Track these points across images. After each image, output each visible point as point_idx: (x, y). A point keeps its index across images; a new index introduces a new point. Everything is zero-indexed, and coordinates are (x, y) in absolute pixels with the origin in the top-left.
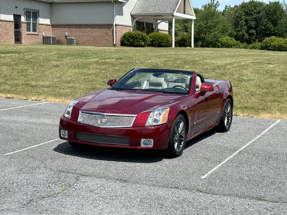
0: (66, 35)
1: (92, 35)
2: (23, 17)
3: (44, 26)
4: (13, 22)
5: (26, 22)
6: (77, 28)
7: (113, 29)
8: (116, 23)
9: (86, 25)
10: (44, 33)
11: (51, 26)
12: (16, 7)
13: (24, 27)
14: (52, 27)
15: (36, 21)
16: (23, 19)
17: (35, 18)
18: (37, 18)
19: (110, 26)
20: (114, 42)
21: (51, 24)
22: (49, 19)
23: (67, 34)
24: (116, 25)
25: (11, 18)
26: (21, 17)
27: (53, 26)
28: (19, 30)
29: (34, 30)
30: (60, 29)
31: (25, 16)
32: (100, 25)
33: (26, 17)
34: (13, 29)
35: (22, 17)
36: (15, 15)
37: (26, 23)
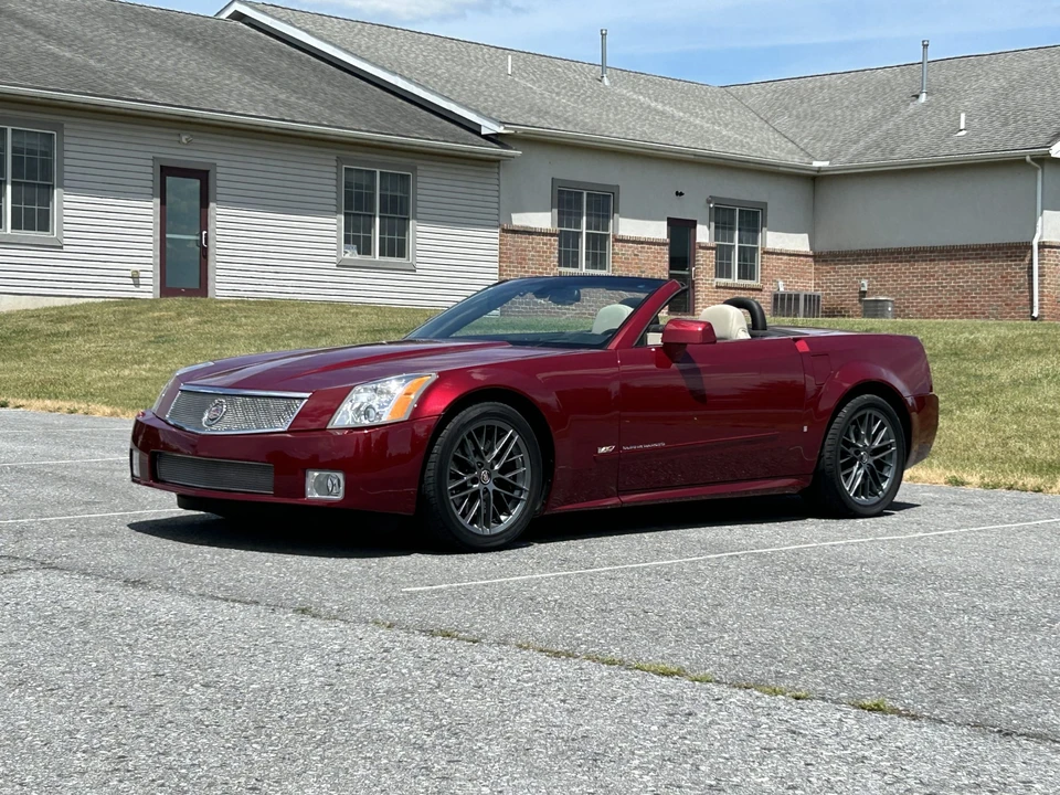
0: (863, 289)
1: (953, 287)
2: (705, 227)
3: (785, 257)
4: (664, 244)
5: (713, 244)
6: (901, 262)
7: (1032, 260)
8: (1041, 237)
9: (932, 250)
10: (781, 283)
11: (811, 259)
12: (677, 193)
13: (705, 262)
14: (815, 262)
15: (755, 242)
16: (703, 234)
17: (748, 231)
18: (756, 232)
19: (1018, 251)
20: (1032, 308)
21: (811, 253)
22: (806, 235)
23: (866, 285)
24: (1042, 246)
25: (658, 230)
26: (695, 227)
27: (818, 257)
28: (687, 273)
29: (747, 272)
30: (844, 269)
31: (713, 224)
32: (984, 249)
33: (716, 227)
34: (664, 270)
35: (699, 227)
36: (672, 223)
37: (712, 248)
